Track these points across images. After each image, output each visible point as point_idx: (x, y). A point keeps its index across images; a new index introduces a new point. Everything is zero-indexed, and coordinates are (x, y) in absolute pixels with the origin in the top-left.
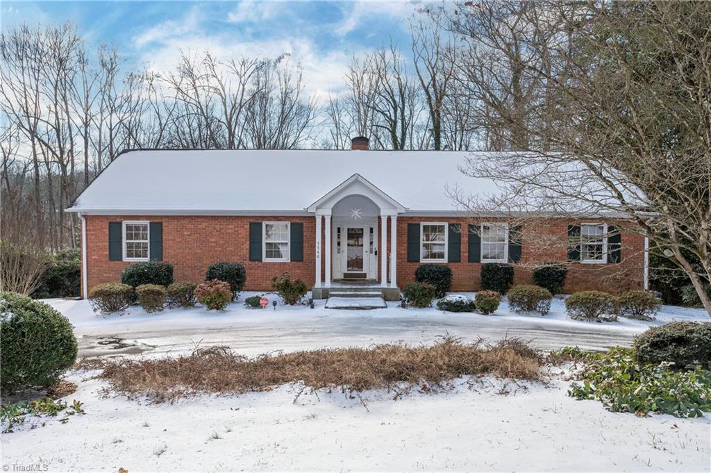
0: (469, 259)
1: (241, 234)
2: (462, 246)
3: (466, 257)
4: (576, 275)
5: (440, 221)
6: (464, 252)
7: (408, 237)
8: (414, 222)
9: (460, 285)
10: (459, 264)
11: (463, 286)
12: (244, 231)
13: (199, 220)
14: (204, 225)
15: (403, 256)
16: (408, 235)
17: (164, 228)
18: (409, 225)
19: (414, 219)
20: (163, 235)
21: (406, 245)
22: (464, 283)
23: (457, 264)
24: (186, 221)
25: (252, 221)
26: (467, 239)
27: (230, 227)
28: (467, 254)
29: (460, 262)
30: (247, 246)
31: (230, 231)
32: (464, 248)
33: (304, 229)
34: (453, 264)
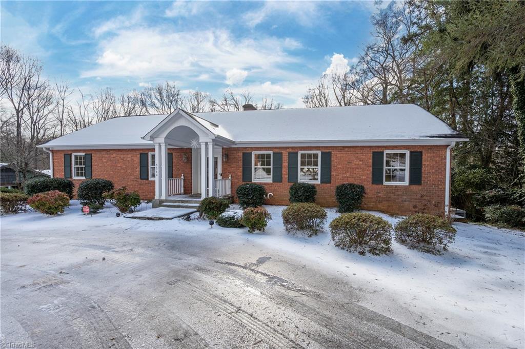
0: (288, 179)
1: (135, 161)
2: (283, 169)
3: (286, 178)
4: (379, 195)
5: (267, 150)
6: (285, 175)
7: (243, 163)
8: (248, 151)
9: (282, 200)
10: (281, 183)
11: (284, 201)
12: (137, 159)
13: (112, 152)
14: (114, 155)
15: (239, 177)
16: (243, 161)
17: (93, 158)
18: (244, 153)
19: (247, 149)
20: (92, 162)
21: (241, 169)
22: (284, 199)
23: (279, 184)
24: (104, 153)
25: (142, 152)
26: (287, 164)
27: (129, 156)
28: (287, 176)
29: (282, 182)
30: (138, 169)
31: (129, 159)
32: (284, 171)
33: (174, 157)
34: (277, 183)
